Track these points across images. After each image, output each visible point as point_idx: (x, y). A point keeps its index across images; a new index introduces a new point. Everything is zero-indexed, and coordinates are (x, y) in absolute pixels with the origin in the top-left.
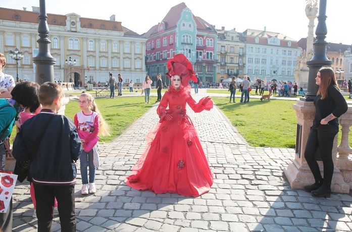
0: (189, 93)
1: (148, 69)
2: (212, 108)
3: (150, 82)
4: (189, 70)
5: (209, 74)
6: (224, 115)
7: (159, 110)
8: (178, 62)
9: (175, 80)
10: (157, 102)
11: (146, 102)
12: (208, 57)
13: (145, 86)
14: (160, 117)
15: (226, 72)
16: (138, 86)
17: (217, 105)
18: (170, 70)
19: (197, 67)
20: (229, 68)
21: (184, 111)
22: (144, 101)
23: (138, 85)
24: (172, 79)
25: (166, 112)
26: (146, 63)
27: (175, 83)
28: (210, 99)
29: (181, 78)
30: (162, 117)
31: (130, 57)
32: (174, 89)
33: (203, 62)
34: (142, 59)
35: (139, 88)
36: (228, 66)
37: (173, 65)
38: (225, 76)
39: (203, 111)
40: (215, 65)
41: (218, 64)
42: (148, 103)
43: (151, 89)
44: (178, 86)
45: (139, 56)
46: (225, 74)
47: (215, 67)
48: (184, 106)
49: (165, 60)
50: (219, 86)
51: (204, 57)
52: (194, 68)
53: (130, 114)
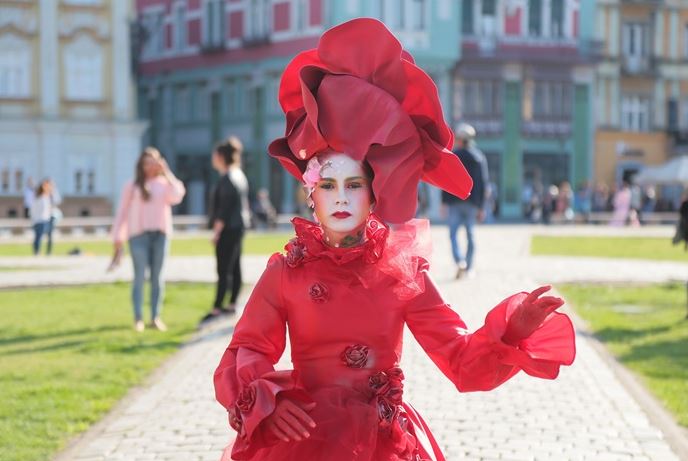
0: (421, 264)
1: (148, 107)
2: (569, 362)
3: (169, 186)
4: (415, 119)
5: (544, 136)
6: (653, 404)
7: (232, 374)
8: (345, 72)
9: (329, 185)
10: (208, 318)
11: (138, 317)
12: (535, 25)
13: (134, 218)
14: (236, 423)
15: (661, 119)
16: (85, 214)
17: (605, 335)
18: (294, 122)
19: (468, 91)
20: (675, 91)
21: (388, 382)
22: (130, 315)
23: (86, 205)
24: (311, 175)
25: (276, 389)
26: (139, 69)
27: (330, 202)
28: (554, 303)
29: (368, 171)
30: (251, 422)
31: (31, 26)
32: (323, 244)
33: (504, 54)
34: (105, 41)
35: (89, 230)
36: (669, 82)
37: (314, 90)
38: (653, 146)
39: (512, 381)
40: (582, 76)
41: (607, 69)
42: (152, 326)
43: (170, 234)
44: (347, 225)
45: (85, 19)
46: (654, 129)
47: (583, 89)
48: (389, 349)
49: (259, 46)
50: (610, 208)
51: (512, 24)
52: (450, 101)
53: (34, 403)
